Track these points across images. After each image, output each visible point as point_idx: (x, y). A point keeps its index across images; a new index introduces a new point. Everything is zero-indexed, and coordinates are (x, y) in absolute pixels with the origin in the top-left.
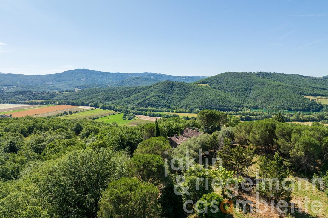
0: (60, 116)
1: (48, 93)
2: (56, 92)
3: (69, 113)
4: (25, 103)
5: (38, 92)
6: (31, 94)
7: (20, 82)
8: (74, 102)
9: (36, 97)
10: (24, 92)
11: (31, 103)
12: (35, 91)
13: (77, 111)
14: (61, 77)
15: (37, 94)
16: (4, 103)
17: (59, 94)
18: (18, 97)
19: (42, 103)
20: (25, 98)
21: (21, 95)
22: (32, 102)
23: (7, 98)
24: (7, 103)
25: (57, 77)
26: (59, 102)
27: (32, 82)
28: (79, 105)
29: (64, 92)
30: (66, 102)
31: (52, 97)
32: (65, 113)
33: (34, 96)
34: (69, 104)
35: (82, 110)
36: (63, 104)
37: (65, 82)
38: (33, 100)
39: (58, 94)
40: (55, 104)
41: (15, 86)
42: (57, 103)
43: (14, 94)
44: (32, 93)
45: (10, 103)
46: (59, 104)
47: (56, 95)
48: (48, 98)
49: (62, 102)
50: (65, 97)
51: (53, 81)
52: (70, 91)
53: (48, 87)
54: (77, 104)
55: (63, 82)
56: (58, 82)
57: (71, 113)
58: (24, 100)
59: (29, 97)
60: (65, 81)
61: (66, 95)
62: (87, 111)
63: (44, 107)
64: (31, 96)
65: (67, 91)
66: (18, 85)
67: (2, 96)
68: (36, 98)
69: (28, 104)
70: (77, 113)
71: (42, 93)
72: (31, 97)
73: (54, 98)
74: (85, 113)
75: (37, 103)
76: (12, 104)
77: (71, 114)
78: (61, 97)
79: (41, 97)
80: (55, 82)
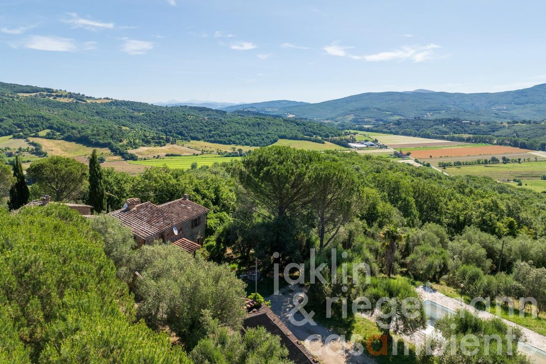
0: (483, 163)
1: (488, 124)
2: (502, 123)
3: (501, 161)
4: (443, 138)
5: (471, 121)
6: (459, 124)
7: (453, 105)
8: (526, 141)
9: (466, 129)
10: (449, 120)
11: (452, 139)
12: (466, 119)
13: (519, 160)
14: (526, 96)
15: (468, 125)
16: (415, 136)
17: (507, 125)
18: (438, 127)
19: (468, 140)
20: (447, 130)
21: (443, 126)
22: (454, 137)
23: (422, 129)
24: (419, 136)
25: (517, 96)
26: (498, 140)
27: (473, 104)
28: (535, 149)
29: (517, 122)
30: (511, 141)
31: (494, 131)
32: (494, 160)
33: (463, 128)
34: (515, 144)
35: (533, 159)
36: (505, 144)
37: (532, 105)
38: (459, 133)
39: (504, 127)
40: (491, 143)
41: (444, 111)
42: (495, 142)
43: (433, 123)
44: (461, 122)
45: (422, 137)
46: (497, 144)
47: (501, 128)
48: (485, 133)
49: (503, 140)
50: (515, 132)
51: (510, 103)
52: (529, 122)
53: (496, 114)
54: (532, 147)
55: (529, 105)
56: (518, 106)
57: (506, 161)
58: (446, 133)
59: (454, 128)
60: (532, 103)
61: (517, 129)
62: (542, 163)
63: (470, 147)
64: (458, 127)
65: (524, 122)
66: (448, 110)
67: (418, 125)
68: (465, 132)
69: (447, 139)
70: (519, 163)
71: (478, 123)
72: (457, 130)
73: (496, 133)
74: (536, 165)
75: (461, 140)
76: (425, 137)
77: (505, 163)
78: (508, 131)
79: (474, 129)
80: (514, 104)
